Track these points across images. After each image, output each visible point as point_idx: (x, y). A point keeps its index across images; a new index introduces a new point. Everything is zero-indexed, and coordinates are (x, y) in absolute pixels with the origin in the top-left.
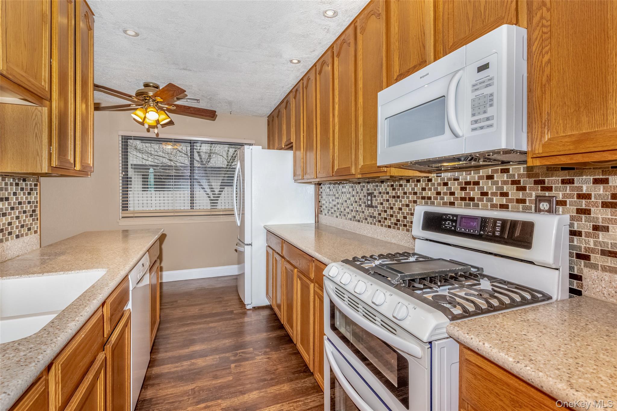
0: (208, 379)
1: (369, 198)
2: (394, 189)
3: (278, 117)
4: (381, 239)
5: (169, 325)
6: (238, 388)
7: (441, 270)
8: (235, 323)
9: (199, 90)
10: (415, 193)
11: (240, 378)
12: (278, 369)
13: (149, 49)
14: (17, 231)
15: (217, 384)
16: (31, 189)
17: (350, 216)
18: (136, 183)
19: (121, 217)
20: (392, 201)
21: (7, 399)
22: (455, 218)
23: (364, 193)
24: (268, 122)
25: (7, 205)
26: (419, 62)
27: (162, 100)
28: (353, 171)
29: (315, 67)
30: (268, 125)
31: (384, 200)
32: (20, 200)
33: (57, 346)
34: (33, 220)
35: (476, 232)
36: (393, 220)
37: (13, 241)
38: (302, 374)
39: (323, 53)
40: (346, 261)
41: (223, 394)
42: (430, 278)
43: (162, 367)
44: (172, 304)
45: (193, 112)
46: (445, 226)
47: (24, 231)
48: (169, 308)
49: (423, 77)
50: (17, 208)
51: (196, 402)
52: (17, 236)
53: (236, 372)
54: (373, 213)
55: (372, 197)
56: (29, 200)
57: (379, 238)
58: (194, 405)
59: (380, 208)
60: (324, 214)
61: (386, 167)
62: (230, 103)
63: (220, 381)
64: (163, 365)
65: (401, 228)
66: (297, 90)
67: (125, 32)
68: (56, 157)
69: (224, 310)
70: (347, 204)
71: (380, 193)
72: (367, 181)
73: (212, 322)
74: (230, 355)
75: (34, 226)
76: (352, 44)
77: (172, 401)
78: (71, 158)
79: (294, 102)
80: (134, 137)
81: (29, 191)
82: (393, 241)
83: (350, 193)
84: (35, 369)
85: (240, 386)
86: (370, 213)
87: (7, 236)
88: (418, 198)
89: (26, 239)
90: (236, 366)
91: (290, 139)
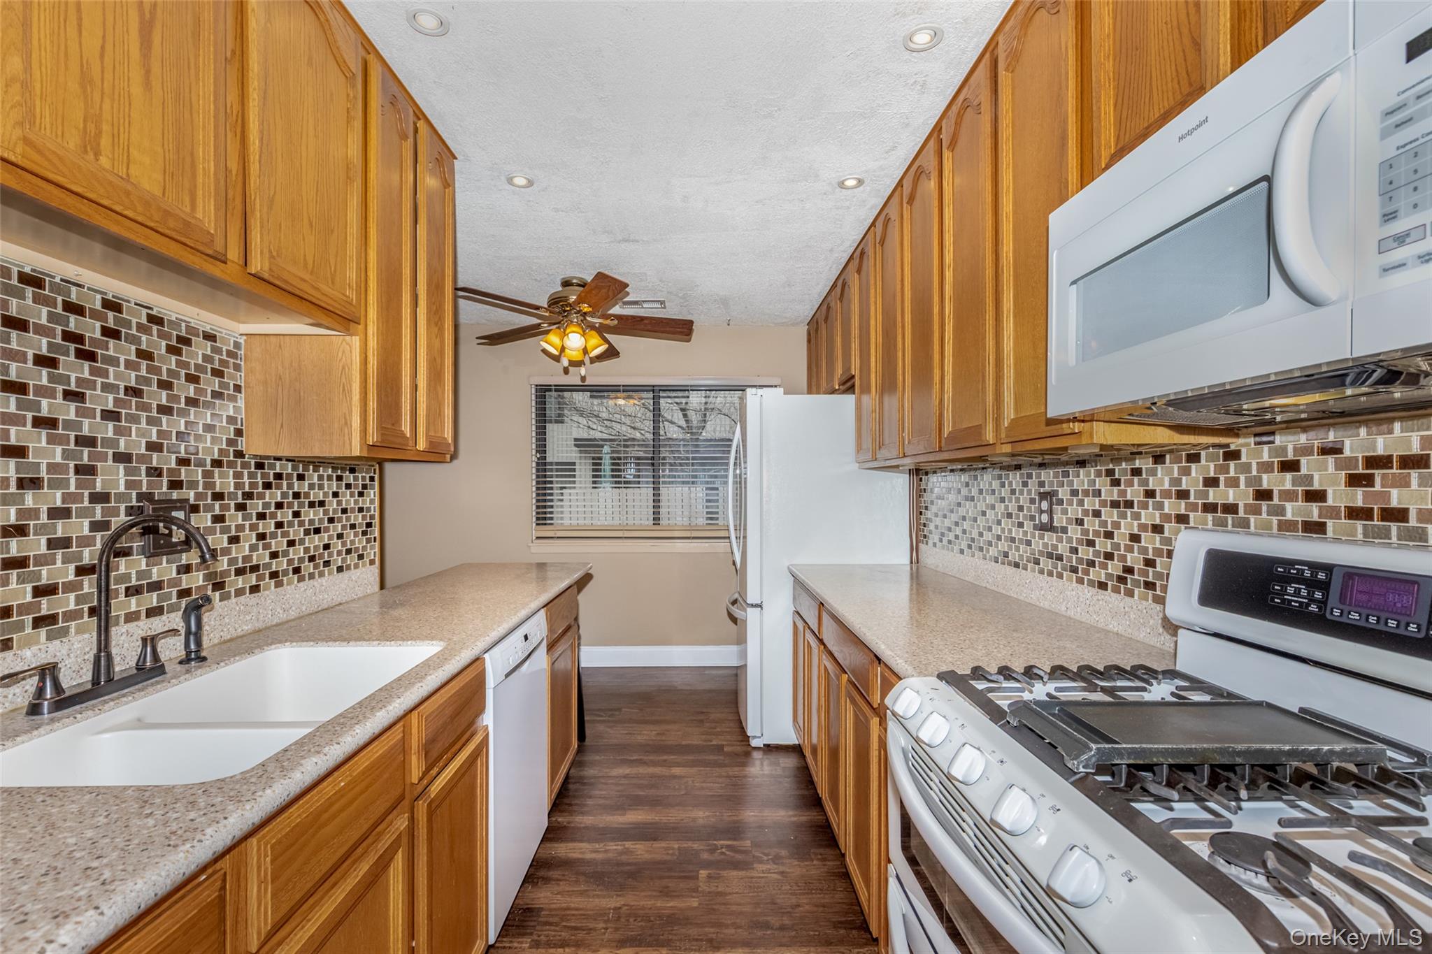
0: (649, 893)
1: (1045, 505)
2: (1116, 483)
3: (826, 320)
4: (1078, 617)
5: (597, 758)
6: (706, 929)
7: (1255, 746)
8: (724, 774)
9: (660, 281)
10: (1183, 495)
11: (714, 907)
12: (799, 906)
13: (557, 210)
14: (340, 560)
15: (665, 908)
16: (365, 487)
17: (993, 552)
18: (583, 473)
19: (534, 538)
20: (1110, 515)
21: (94, 924)
22: (1321, 576)
23: (1029, 492)
24: (809, 334)
25: (321, 513)
26: (1179, 97)
27: (591, 309)
28: (990, 437)
29: (900, 188)
30: (809, 341)
31: (1086, 512)
32: (344, 506)
33: (256, 808)
34: (368, 541)
35: (1412, 628)
36: (1114, 568)
37: (331, 577)
38: (854, 932)
39: (917, 149)
40: (949, 677)
41: (674, 938)
42: (1212, 766)
43: (571, 845)
44: (610, 713)
45: (649, 327)
46: (1283, 601)
47: (352, 559)
48: (603, 721)
49: (1190, 133)
50: (340, 520)
51: (619, 941)
52: (340, 569)
53: (707, 889)
54: (1055, 547)
55: (1051, 504)
56: (361, 505)
57: (1071, 613)
58: (612, 947)
59: (1075, 532)
60: (930, 542)
61: (1075, 420)
62: (725, 302)
63: (671, 904)
64: (573, 840)
65: (1136, 591)
66: (862, 253)
67: (510, 181)
68: (373, 428)
69: (705, 741)
70: (987, 521)
71: (1074, 493)
72: (1039, 460)
73: (678, 765)
74: (702, 847)
75: (369, 551)
76: (986, 107)
77: (573, 924)
78: (406, 428)
79: (857, 282)
80: (555, 386)
81: (360, 490)
82: (1114, 626)
83: (993, 492)
84: (186, 858)
85: (712, 927)
86: (1045, 545)
87: (321, 568)
88: (1193, 507)
89: (354, 574)
90: (709, 877)
91: (849, 368)
